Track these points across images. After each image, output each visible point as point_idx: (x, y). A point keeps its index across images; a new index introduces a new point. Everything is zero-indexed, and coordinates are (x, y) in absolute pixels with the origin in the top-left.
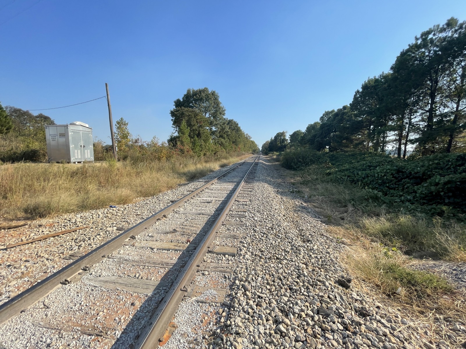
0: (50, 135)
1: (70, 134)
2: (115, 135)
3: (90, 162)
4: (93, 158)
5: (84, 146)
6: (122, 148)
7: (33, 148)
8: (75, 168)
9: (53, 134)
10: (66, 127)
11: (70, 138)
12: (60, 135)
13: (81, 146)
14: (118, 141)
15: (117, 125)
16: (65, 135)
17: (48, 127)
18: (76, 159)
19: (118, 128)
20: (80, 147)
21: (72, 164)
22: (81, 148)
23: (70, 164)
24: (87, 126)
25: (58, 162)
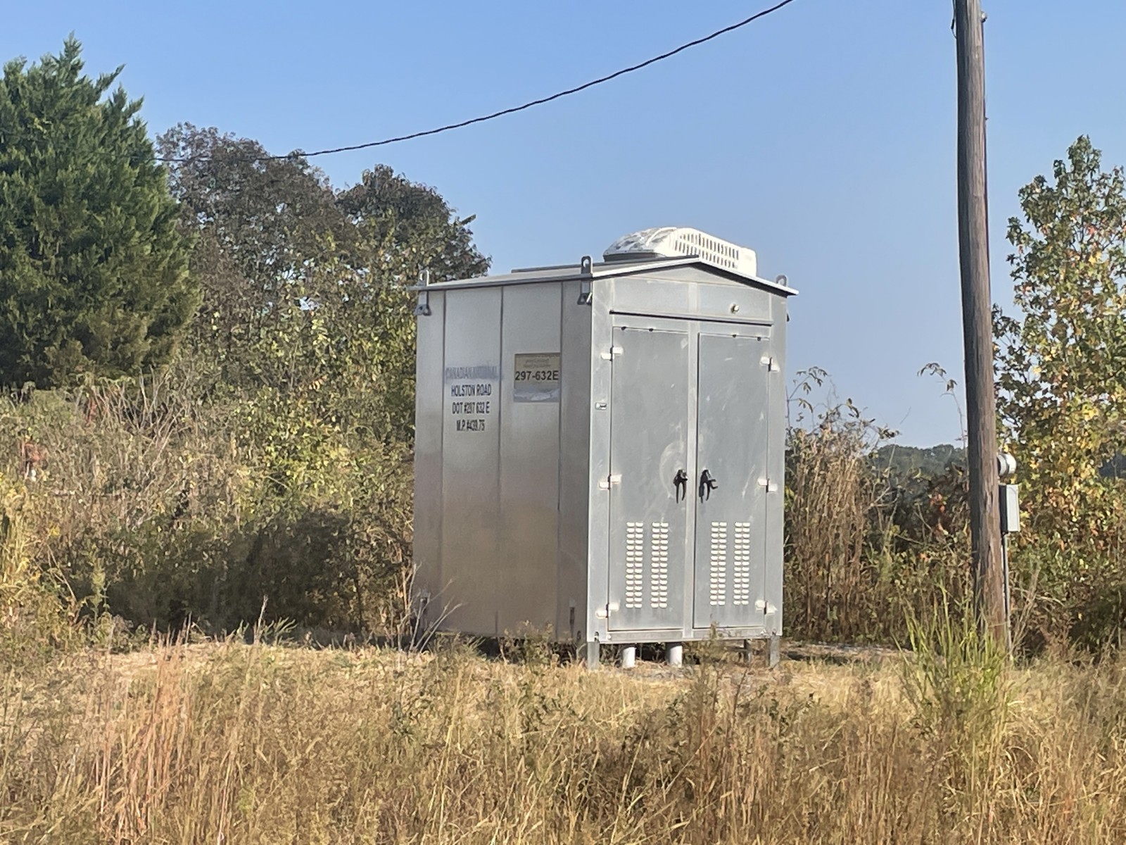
0: (447, 374)
1: (600, 354)
2: (1003, 344)
3: (743, 651)
4: (775, 610)
5: (705, 481)
6: (1068, 498)
7: (317, 499)
8: (623, 718)
9: (472, 362)
10: (572, 294)
11: (599, 398)
12: (520, 376)
13: (680, 480)
14: (1027, 413)
15: (1028, 227)
16: (554, 375)
17: (436, 305)
18: (631, 615)
19: (1033, 263)
20: (670, 491)
21: (594, 667)
22: (680, 496)
23: (574, 670)
24: (746, 264)
25: (490, 648)
